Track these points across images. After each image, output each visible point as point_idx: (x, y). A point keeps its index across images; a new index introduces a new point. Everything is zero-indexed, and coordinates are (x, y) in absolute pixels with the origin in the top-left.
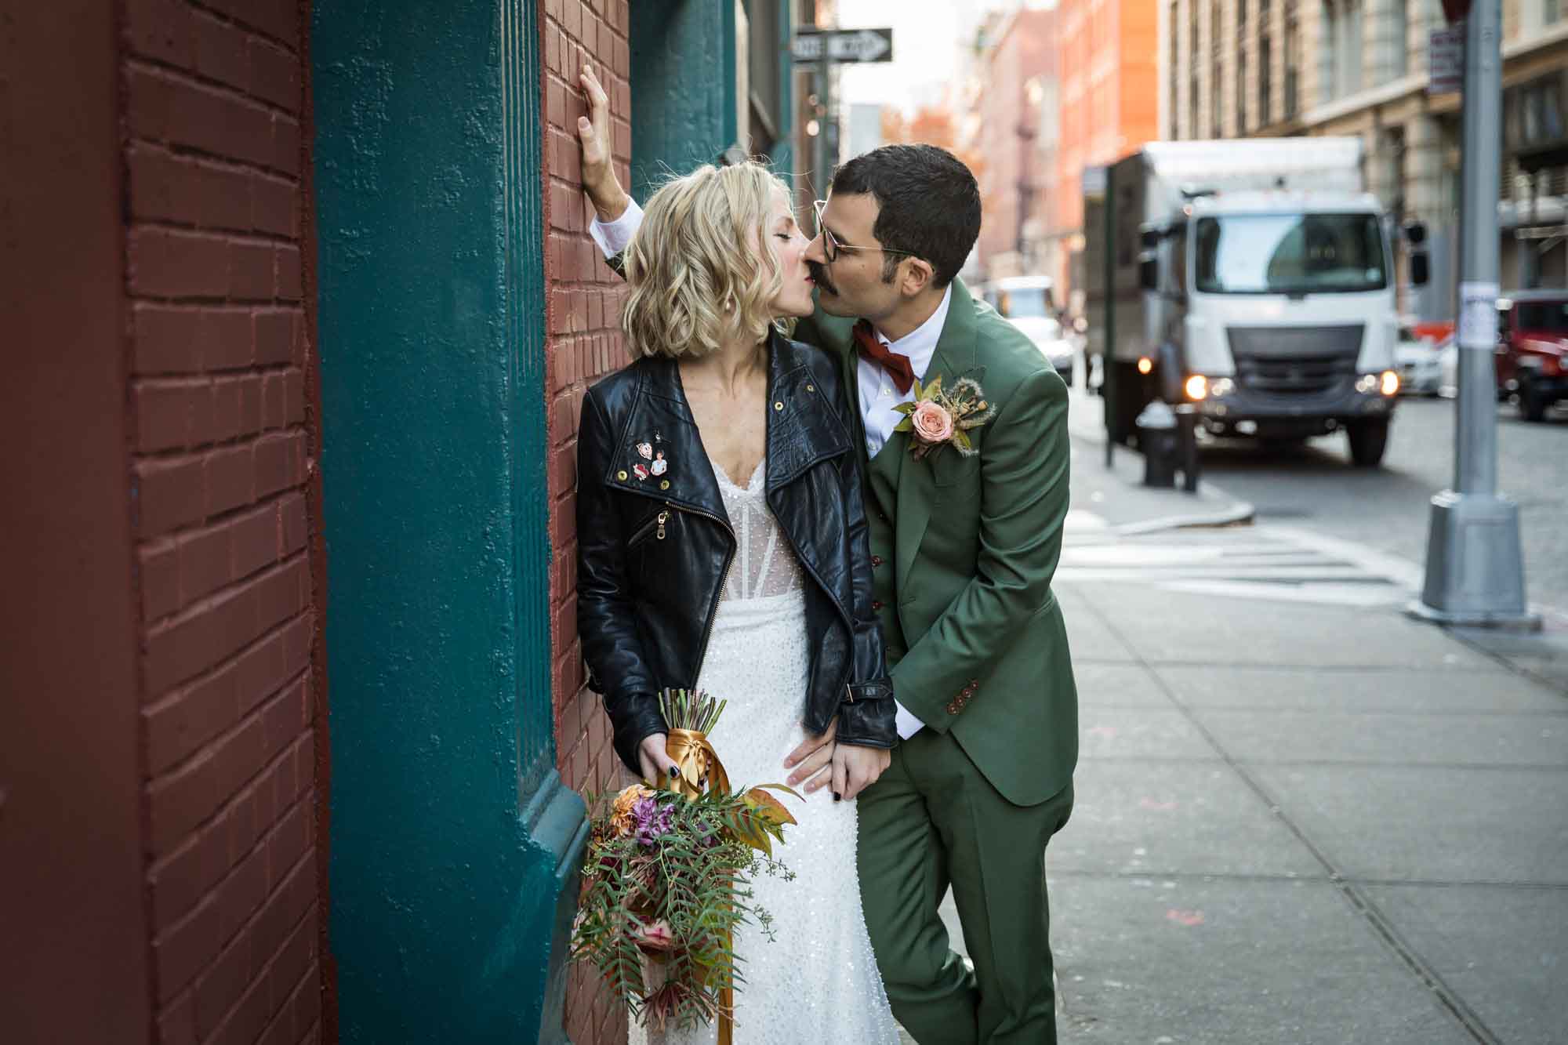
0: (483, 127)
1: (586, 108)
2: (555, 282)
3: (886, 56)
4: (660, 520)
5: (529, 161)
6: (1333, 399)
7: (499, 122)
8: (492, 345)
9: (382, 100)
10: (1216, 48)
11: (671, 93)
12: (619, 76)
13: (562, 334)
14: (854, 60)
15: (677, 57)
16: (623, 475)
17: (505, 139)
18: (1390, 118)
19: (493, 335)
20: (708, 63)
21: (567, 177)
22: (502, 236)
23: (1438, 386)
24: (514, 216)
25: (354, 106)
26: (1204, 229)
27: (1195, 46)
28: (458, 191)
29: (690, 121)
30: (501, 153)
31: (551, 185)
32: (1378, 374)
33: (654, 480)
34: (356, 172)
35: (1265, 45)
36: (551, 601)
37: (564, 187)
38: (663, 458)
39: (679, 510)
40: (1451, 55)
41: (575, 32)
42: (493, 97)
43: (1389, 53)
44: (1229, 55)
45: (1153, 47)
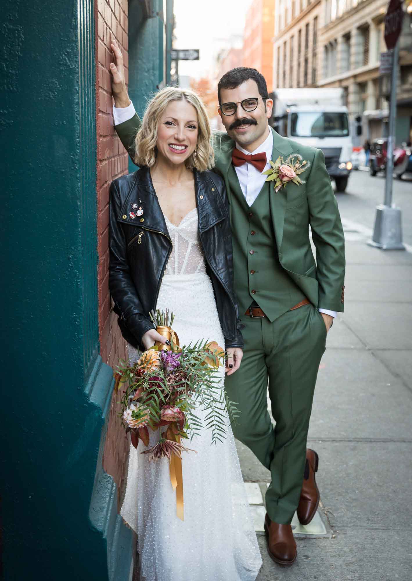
0: (69, 59)
1: (114, 59)
2: (101, 136)
3: (197, 58)
4: (139, 235)
5: (90, 79)
6: (333, 170)
7: (77, 58)
8: (72, 168)
9: (19, 45)
10: (291, 61)
11: (139, 61)
12: (124, 48)
13: (104, 160)
14: (186, 59)
15: (142, 48)
16: (125, 217)
17: (80, 67)
18: (344, 84)
19: (73, 162)
20: (152, 50)
21: (106, 88)
22: (78, 114)
23: (358, 166)
24: (83, 105)
25: (4, 48)
26: (294, 116)
27: (285, 60)
28: (56, 92)
29: (146, 72)
30: (78, 73)
31: (99, 91)
32: (346, 163)
33: (138, 218)
34: (6, 81)
35: (306, 61)
36: (99, 281)
37: (105, 93)
38: (142, 209)
39: (147, 231)
40: (387, 61)
41: (110, 25)
42: (74, 45)
43: (344, 64)
44: (295, 63)
45: (271, 60)
